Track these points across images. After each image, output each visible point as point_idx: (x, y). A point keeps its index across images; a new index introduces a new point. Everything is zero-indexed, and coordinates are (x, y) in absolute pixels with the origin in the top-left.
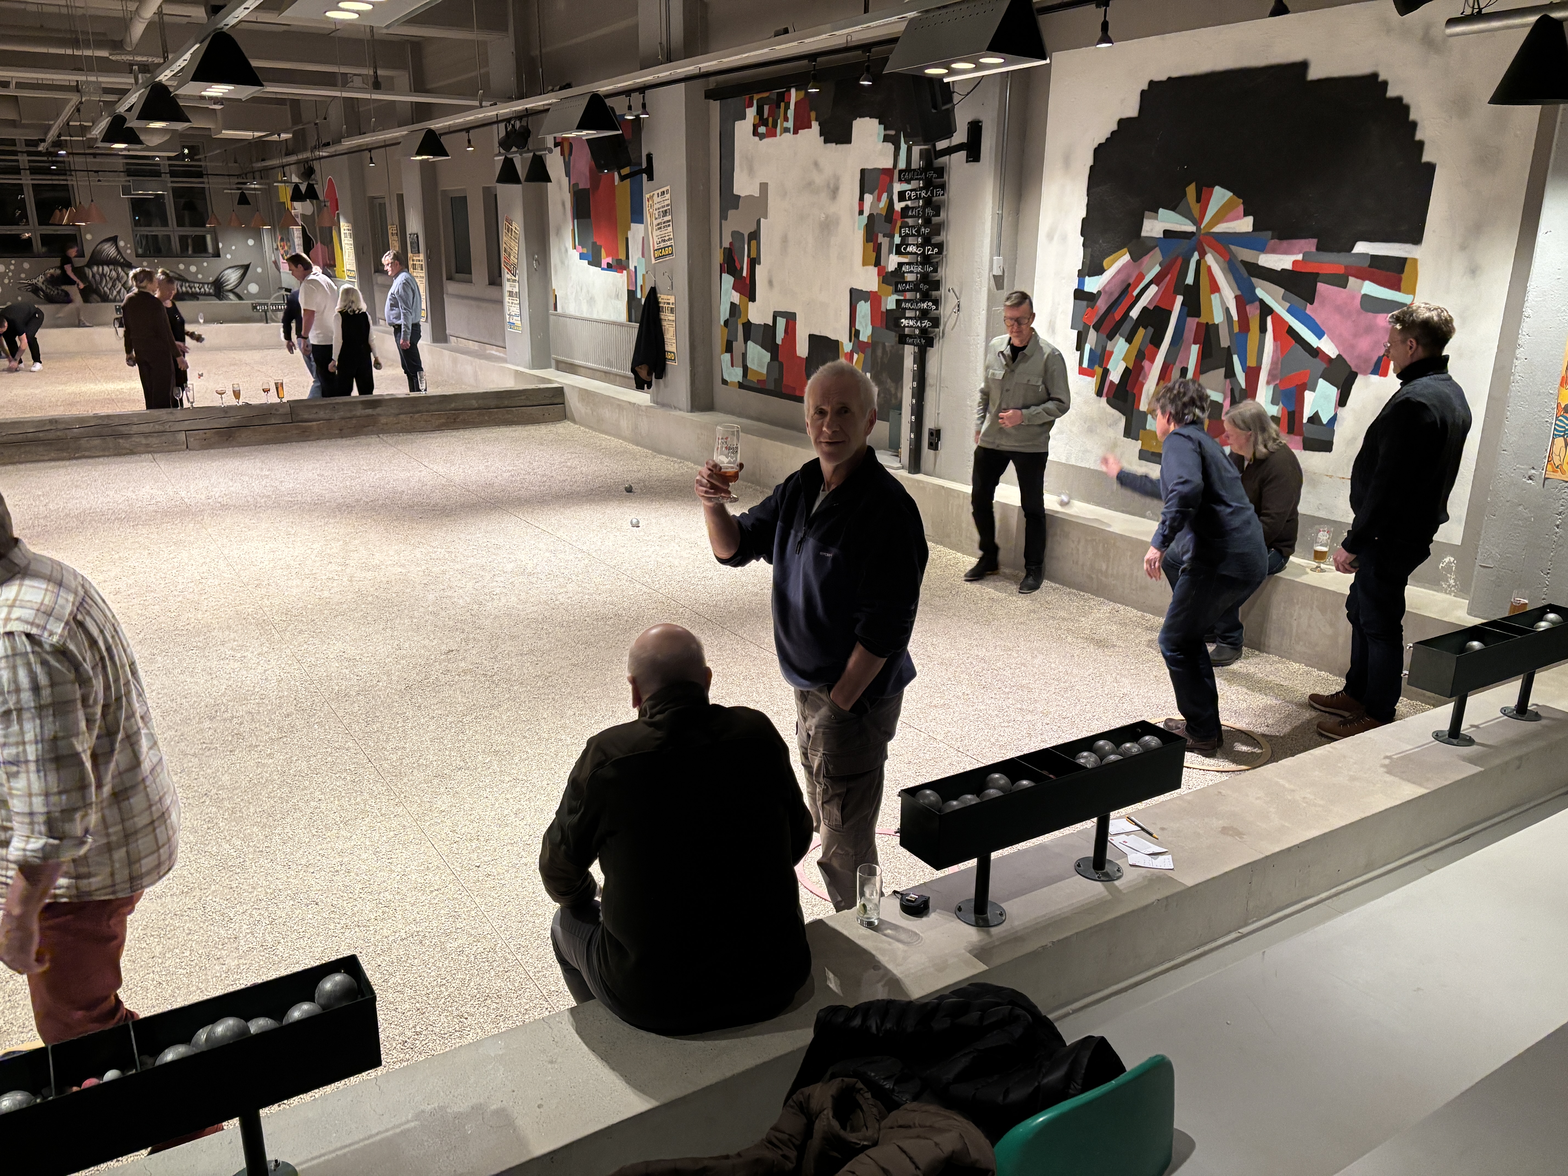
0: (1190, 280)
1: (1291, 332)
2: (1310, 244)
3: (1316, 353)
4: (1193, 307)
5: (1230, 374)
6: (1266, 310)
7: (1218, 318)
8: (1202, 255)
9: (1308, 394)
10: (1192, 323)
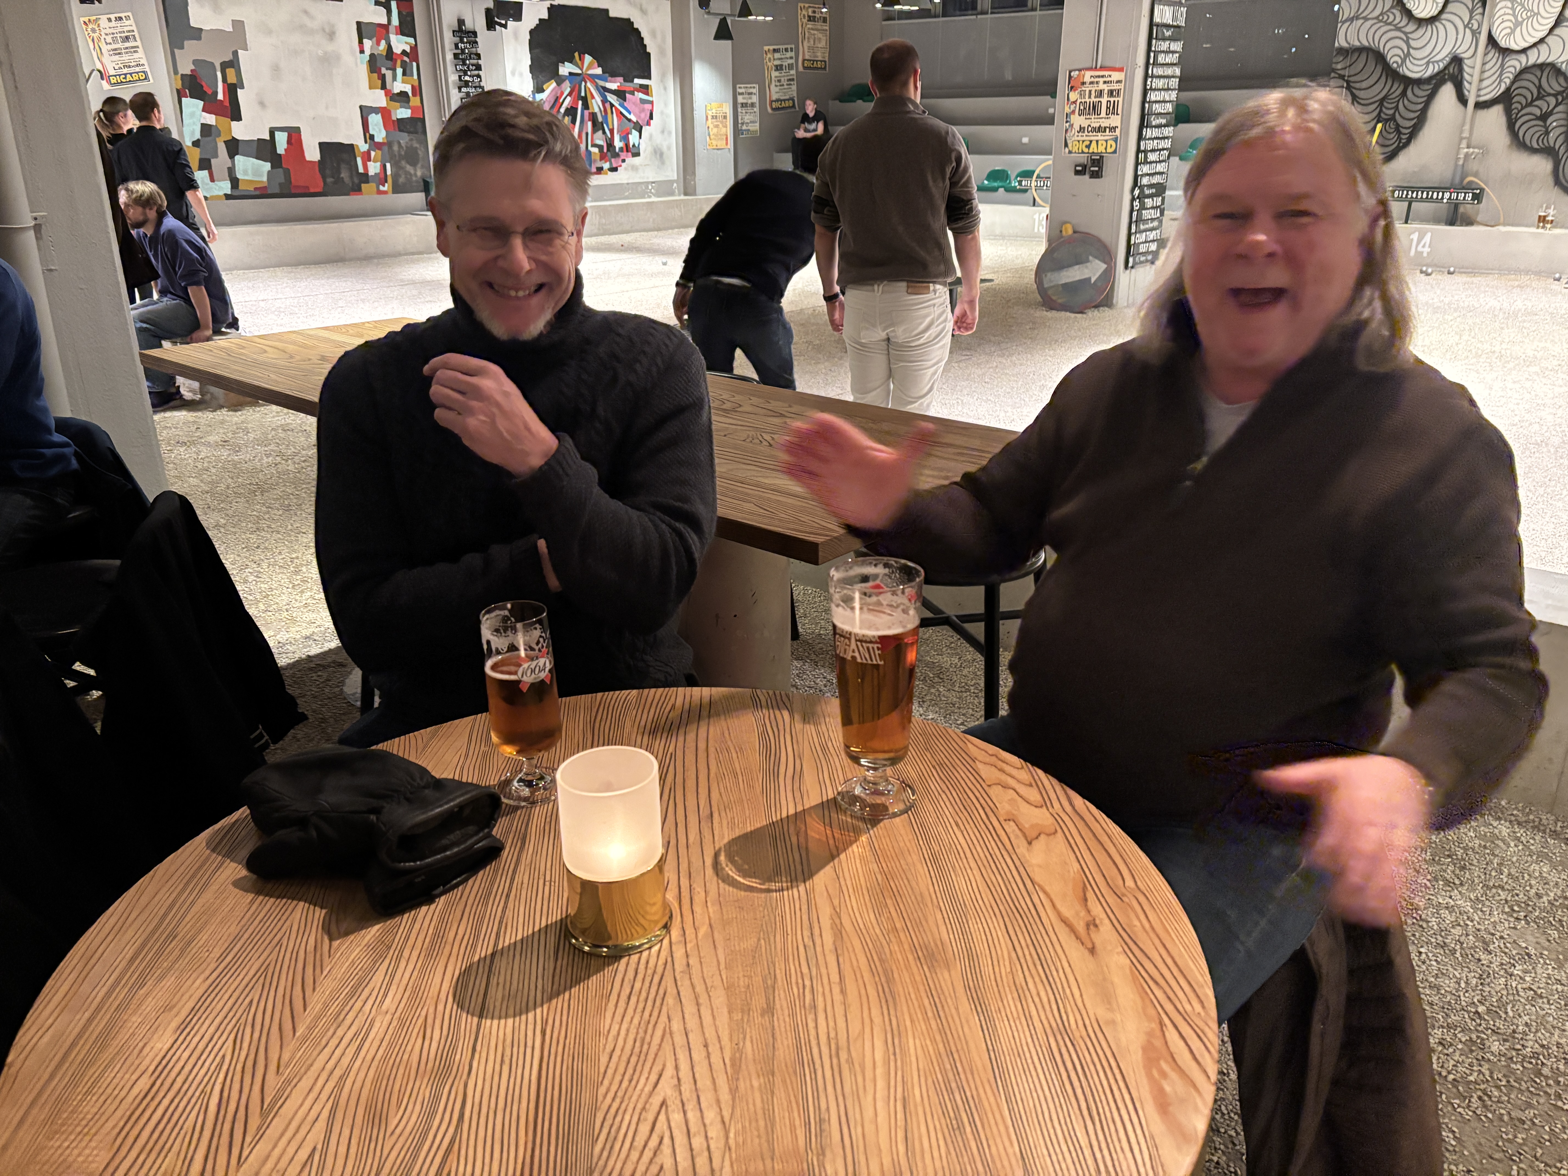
0: (583, 94)
1: (621, 113)
2: (621, 79)
3: (630, 120)
4: (586, 106)
5: (604, 132)
6: (612, 105)
7: (596, 110)
8: (586, 83)
9: (630, 136)
10: (586, 112)
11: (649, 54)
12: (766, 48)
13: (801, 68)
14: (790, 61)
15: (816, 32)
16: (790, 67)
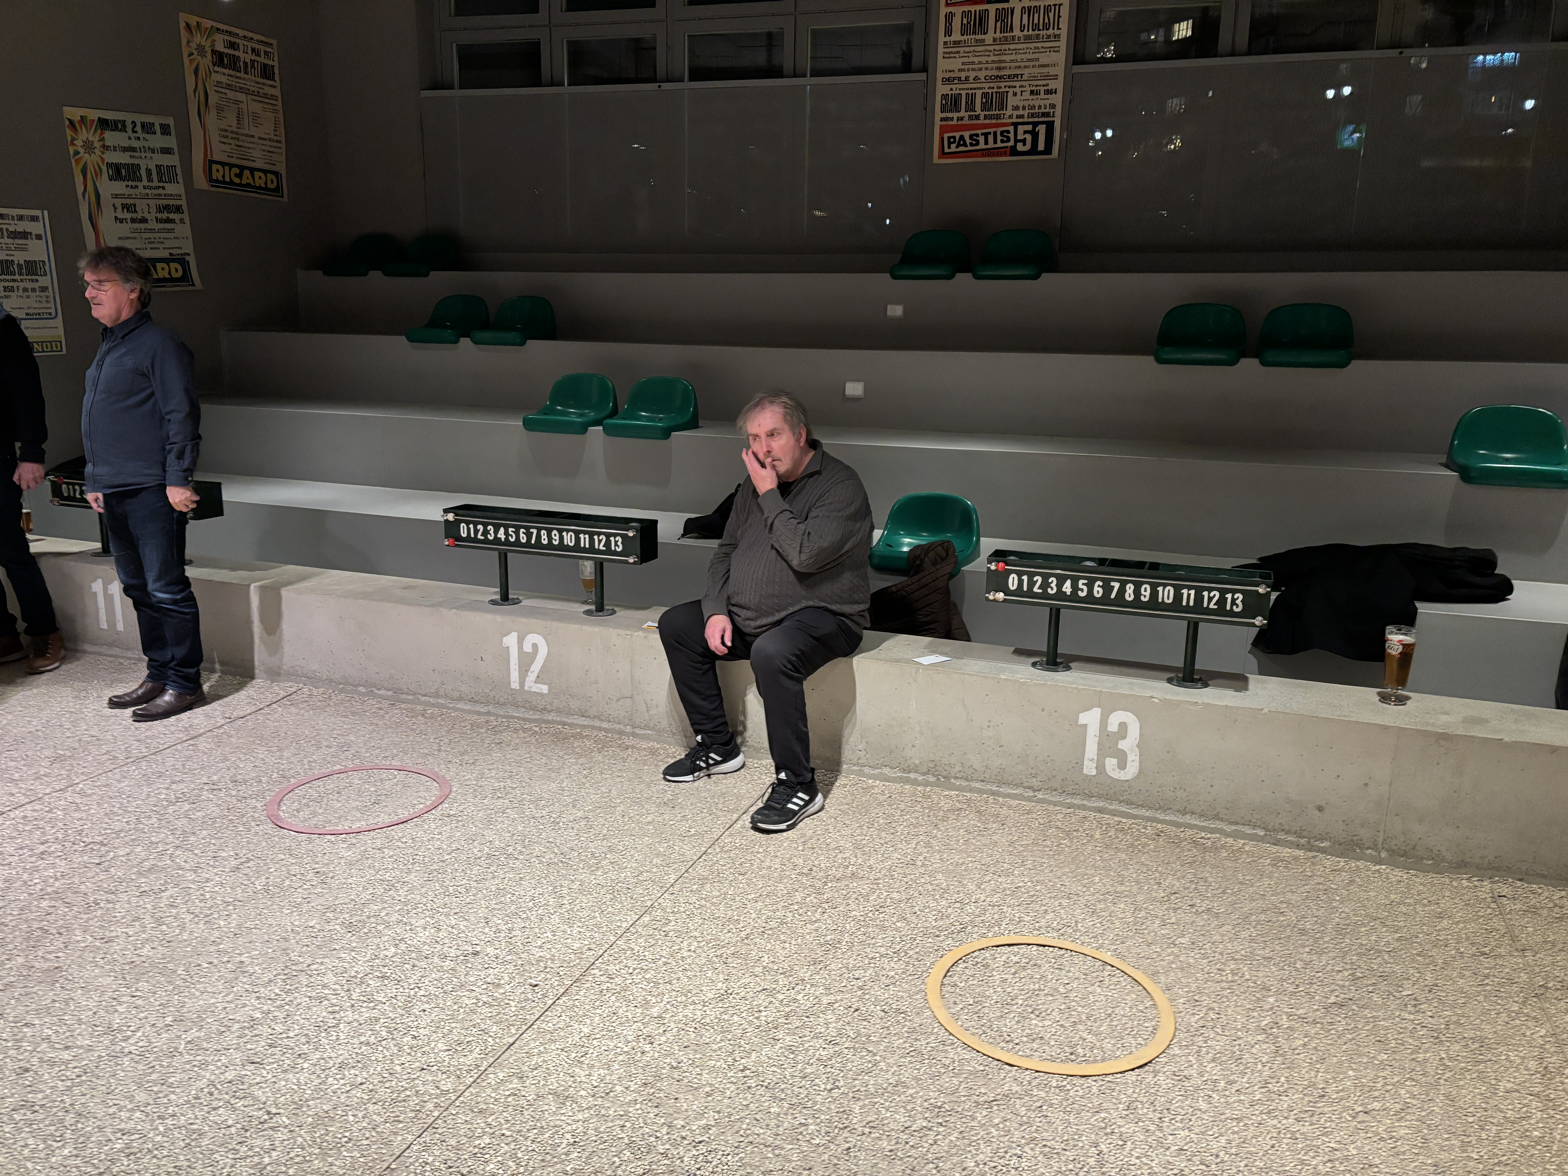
12: (73, 113)
13: (201, 182)
14: (167, 160)
15: (241, 97)
16: (165, 174)
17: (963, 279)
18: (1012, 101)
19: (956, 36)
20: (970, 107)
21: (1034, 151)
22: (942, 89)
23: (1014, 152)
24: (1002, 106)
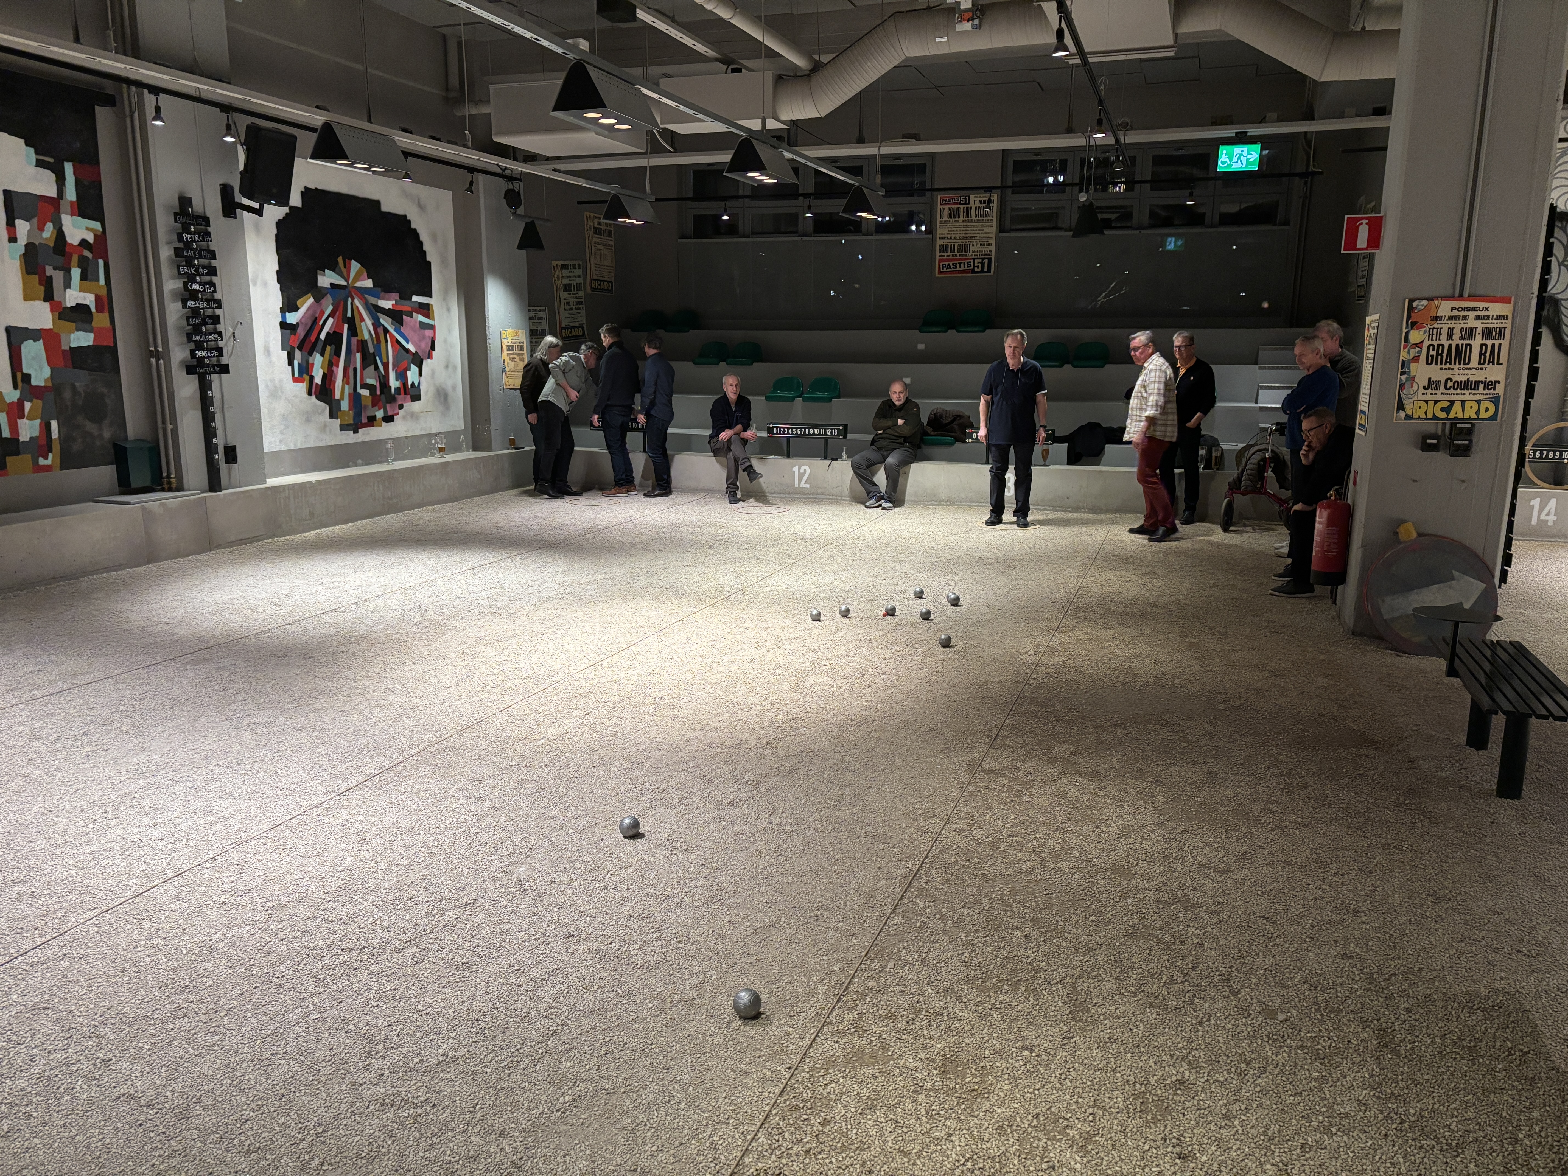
0: (349, 314)
2: (396, 295)
3: (407, 351)
4: (353, 331)
5: (377, 368)
6: (386, 331)
7: (366, 336)
8: (353, 299)
9: (408, 373)
10: (354, 340)
11: (429, 263)
12: (554, 263)
13: (589, 290)
14: (579, 280)
15: (601, 247)
16: (579, 287)
17: (952, 332)
18: (972, 248)
19: (946, 218)
20: (953, 251)
21: (982, 271)
22: (939, 242)
23: (973, 271)
24: (967, 251)
